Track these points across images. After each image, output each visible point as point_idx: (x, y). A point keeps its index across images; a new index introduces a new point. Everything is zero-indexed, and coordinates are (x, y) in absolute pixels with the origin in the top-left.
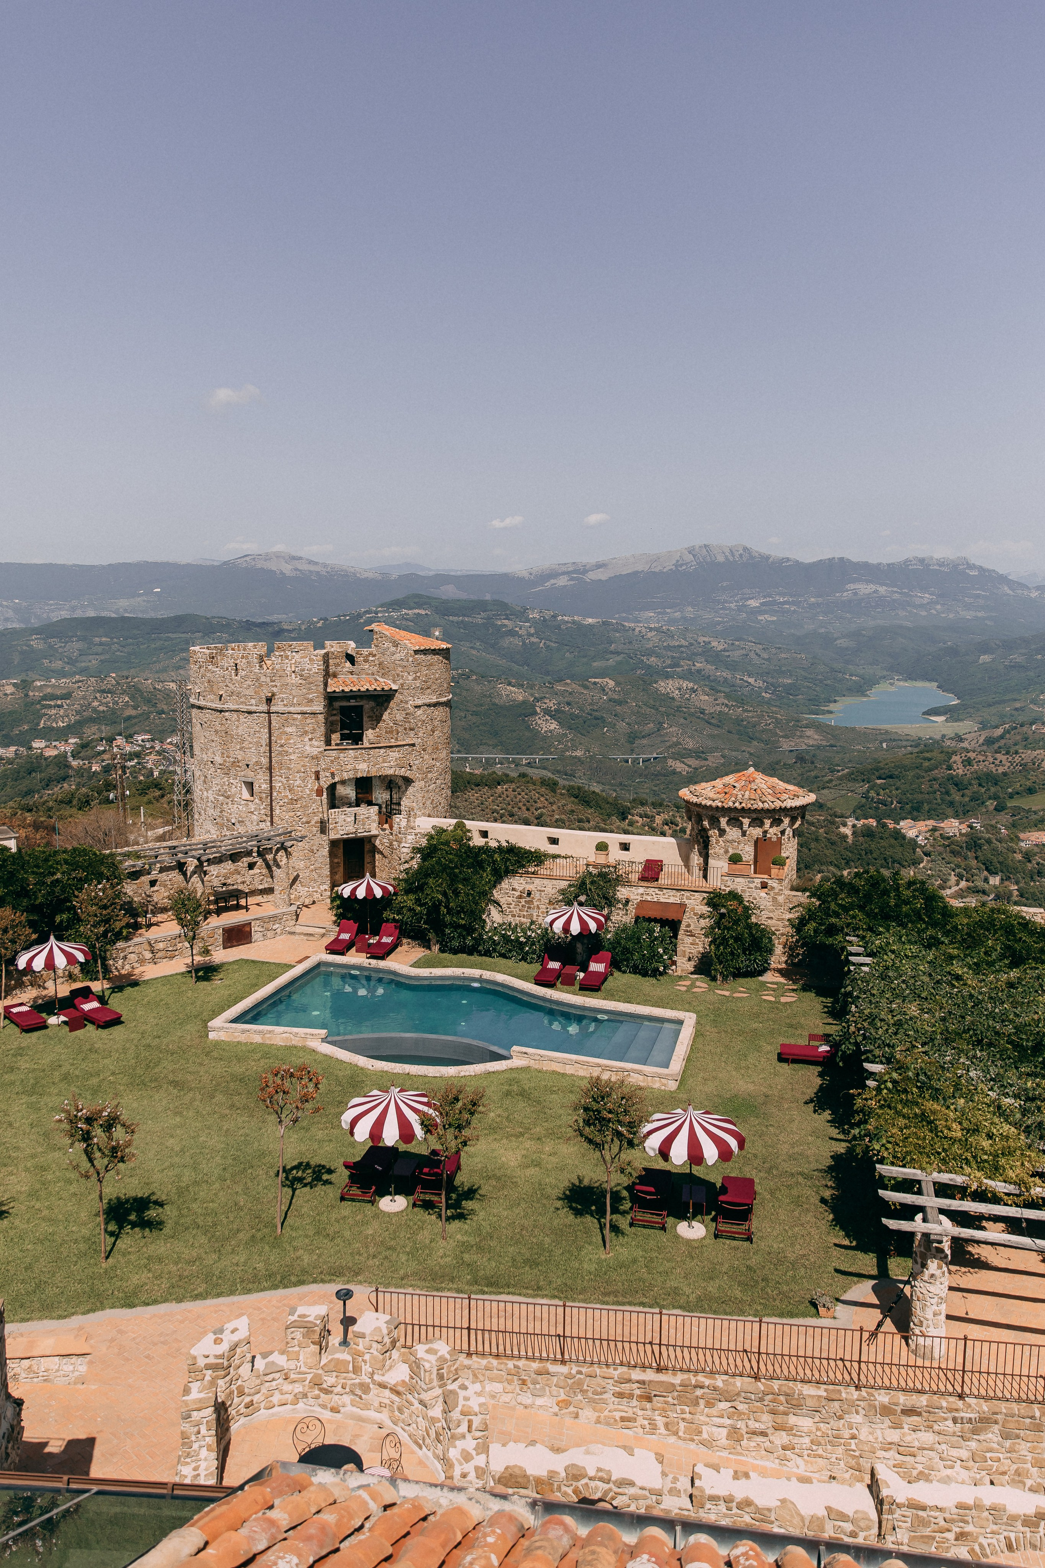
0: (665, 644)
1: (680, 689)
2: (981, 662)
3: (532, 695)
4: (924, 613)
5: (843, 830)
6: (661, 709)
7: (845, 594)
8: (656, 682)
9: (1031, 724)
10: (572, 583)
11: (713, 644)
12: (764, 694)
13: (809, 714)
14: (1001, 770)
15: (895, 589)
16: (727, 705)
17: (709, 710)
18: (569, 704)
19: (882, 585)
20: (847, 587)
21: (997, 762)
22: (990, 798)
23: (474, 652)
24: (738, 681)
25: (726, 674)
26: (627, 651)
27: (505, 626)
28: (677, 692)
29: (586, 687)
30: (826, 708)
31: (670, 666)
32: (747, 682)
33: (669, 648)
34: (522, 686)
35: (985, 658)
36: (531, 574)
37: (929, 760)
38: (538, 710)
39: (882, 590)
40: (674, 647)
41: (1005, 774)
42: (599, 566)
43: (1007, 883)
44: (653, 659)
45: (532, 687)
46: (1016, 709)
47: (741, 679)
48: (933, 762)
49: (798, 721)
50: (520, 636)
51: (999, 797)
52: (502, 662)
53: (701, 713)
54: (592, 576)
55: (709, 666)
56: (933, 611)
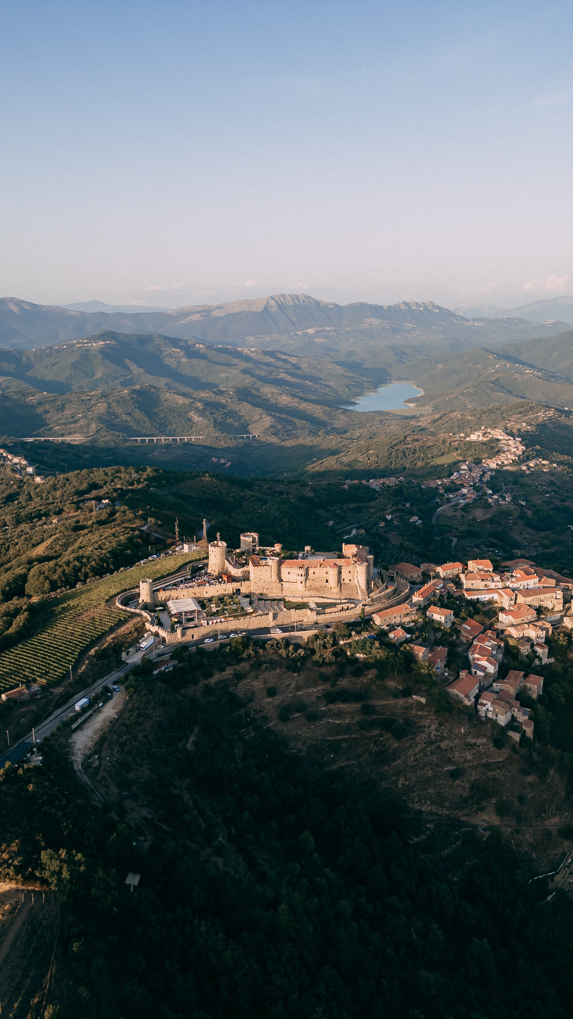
2: (437, 368)
3: (188, 400)
4: (409, 336)
7: (365, 325)
10: (202, 318)
11: (290, 360)
14: (428, 444)
19: (385, 318)
20: (365, 320)
27: (165, 351)
28: (270, 395)
31: (266, 376)
36: (177, 313)
38: (192, 409)
39: (385, 322)
41: (429, 447)
42: (220, 307)
50: (175, 358)
56: (414, 335)
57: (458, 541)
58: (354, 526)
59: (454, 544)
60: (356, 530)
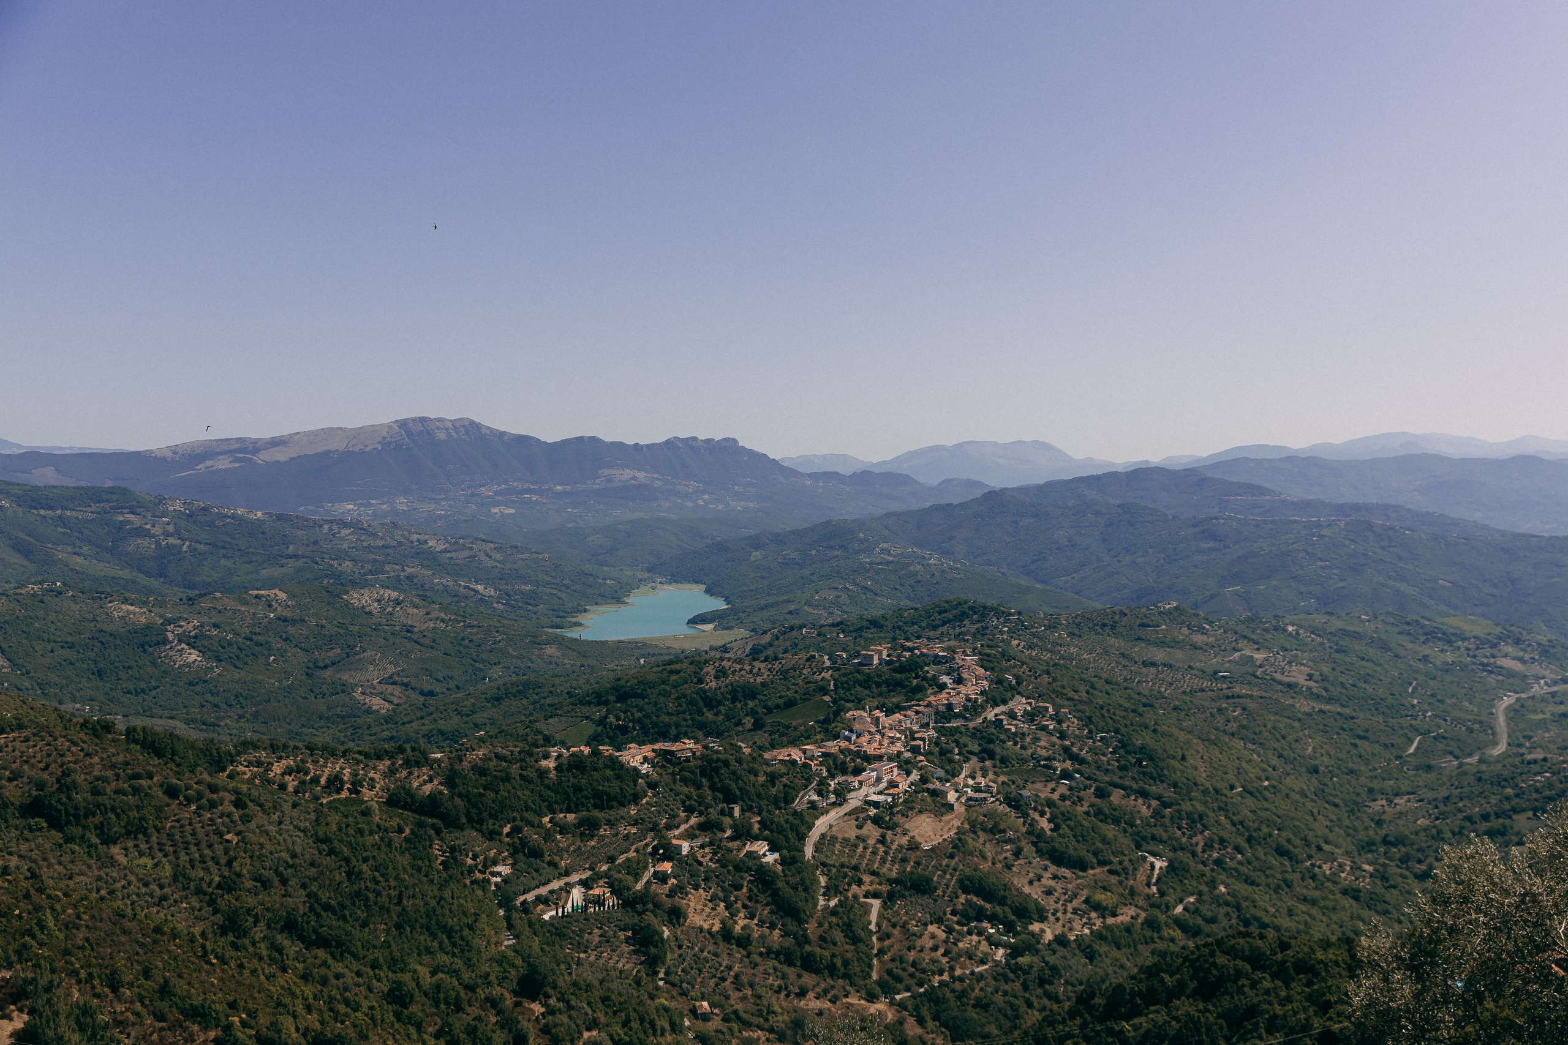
0: (365, 544)
1: (379, 601)
2: (752, 559)
3: (161, 616)
4: (689, 505)
5: (544, 763)
6: (351, 628)
7: (598, 481)
8: (346, 593)
9: (801, 627)
10: (237, 465)
11: (431, 543)
12: (495, 605)
13: (552, 627)
14: (759, 680)
15: (656, 476)
16: (443, 621)
17: (420, 626)
18: (216, 626)
19: (639, 470)
20: (600, 472)
21: (756, 670)
22: (747, 715)
23: (79, 560)
24: (461, 589)
25: (447, 581)
26: (309, 554)
27: (128, 522)
28: (376, 604)
29: (245, 603)
30: (574, 620)
31: (371, 573)
32: (474, 590)
33: (369, 549)
34: (145, 603)
35: (756, 555)
36: (175, 453)
37: (678, 672)
38: (170, 636)
39: (641, 475)
40: (378, 548)
41: (763, 684)
42: (275, 443)
43: (748, 814)
44: (347, 563)
45: (161, 604)
46: (790, 613)
47: (465, 587)
48: (682, 674)
49: (536, 636)
50: (154, 536)
51: (757, 713)
52: (125, 574)
53: (408, 631)
54: (264, 456)
55: (424, 571)
56: (701, 502)
57: (884, 906)
58: (575, 878)
59: (874, 917)
60: (583, 890)
